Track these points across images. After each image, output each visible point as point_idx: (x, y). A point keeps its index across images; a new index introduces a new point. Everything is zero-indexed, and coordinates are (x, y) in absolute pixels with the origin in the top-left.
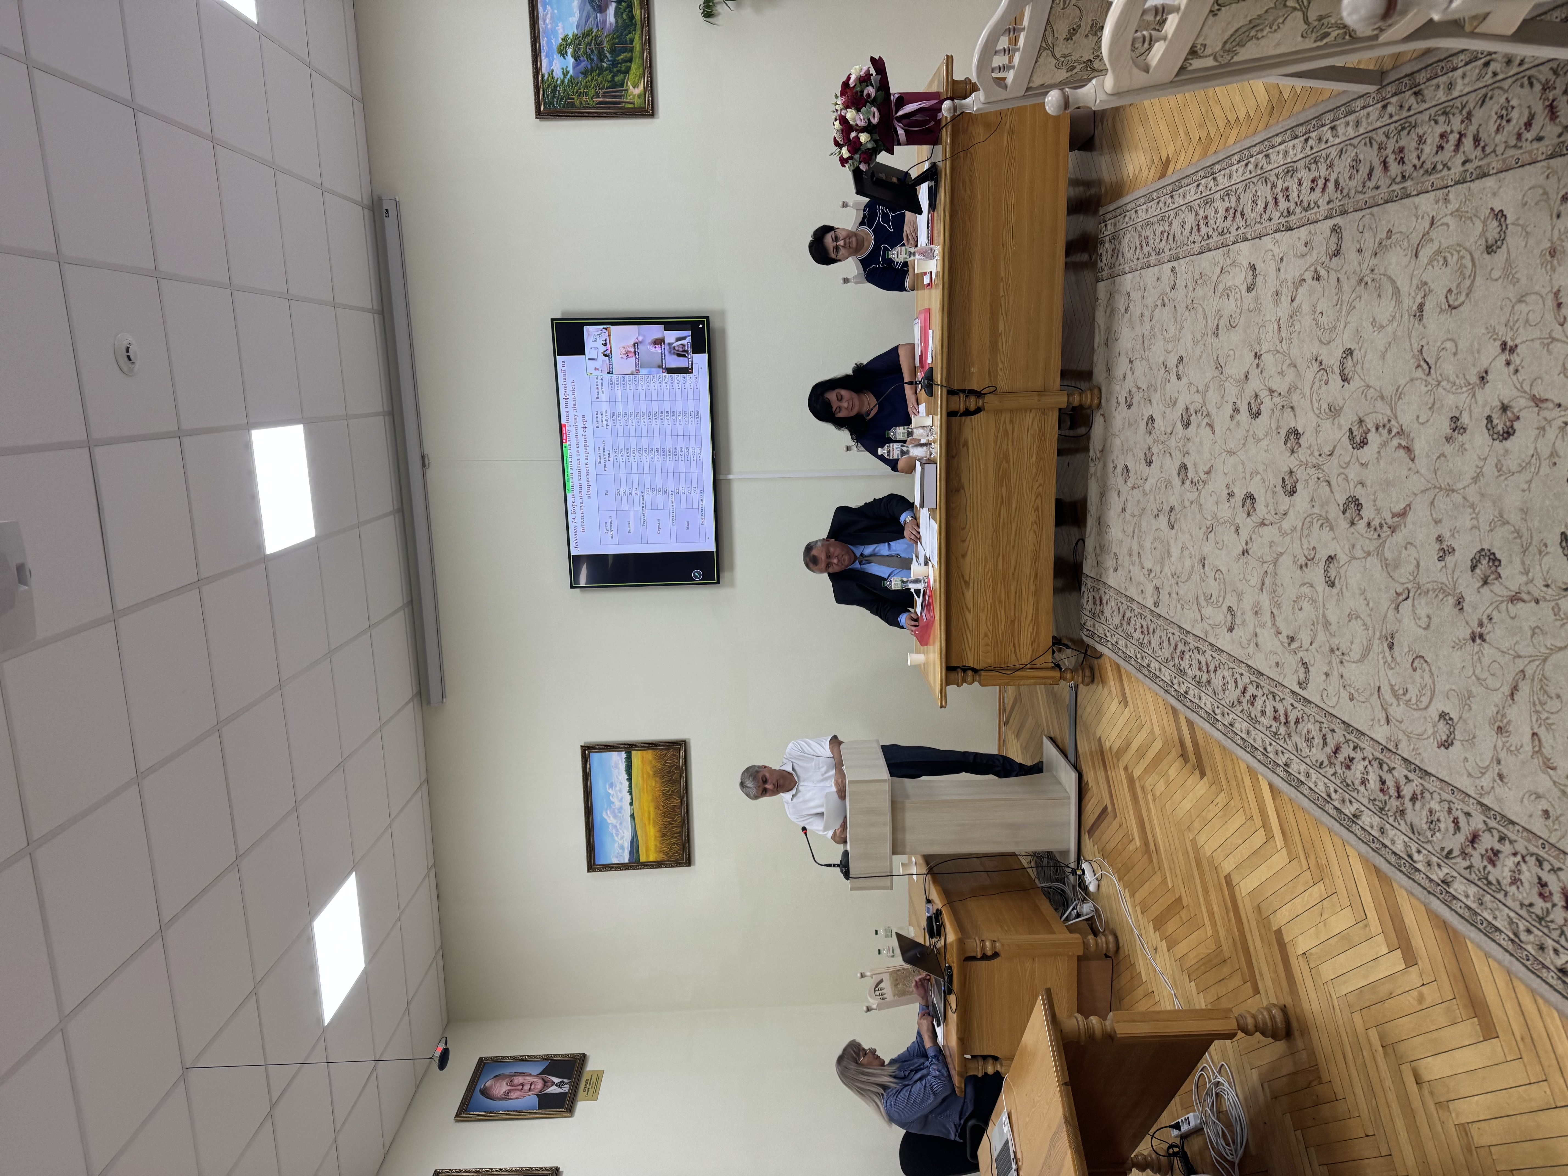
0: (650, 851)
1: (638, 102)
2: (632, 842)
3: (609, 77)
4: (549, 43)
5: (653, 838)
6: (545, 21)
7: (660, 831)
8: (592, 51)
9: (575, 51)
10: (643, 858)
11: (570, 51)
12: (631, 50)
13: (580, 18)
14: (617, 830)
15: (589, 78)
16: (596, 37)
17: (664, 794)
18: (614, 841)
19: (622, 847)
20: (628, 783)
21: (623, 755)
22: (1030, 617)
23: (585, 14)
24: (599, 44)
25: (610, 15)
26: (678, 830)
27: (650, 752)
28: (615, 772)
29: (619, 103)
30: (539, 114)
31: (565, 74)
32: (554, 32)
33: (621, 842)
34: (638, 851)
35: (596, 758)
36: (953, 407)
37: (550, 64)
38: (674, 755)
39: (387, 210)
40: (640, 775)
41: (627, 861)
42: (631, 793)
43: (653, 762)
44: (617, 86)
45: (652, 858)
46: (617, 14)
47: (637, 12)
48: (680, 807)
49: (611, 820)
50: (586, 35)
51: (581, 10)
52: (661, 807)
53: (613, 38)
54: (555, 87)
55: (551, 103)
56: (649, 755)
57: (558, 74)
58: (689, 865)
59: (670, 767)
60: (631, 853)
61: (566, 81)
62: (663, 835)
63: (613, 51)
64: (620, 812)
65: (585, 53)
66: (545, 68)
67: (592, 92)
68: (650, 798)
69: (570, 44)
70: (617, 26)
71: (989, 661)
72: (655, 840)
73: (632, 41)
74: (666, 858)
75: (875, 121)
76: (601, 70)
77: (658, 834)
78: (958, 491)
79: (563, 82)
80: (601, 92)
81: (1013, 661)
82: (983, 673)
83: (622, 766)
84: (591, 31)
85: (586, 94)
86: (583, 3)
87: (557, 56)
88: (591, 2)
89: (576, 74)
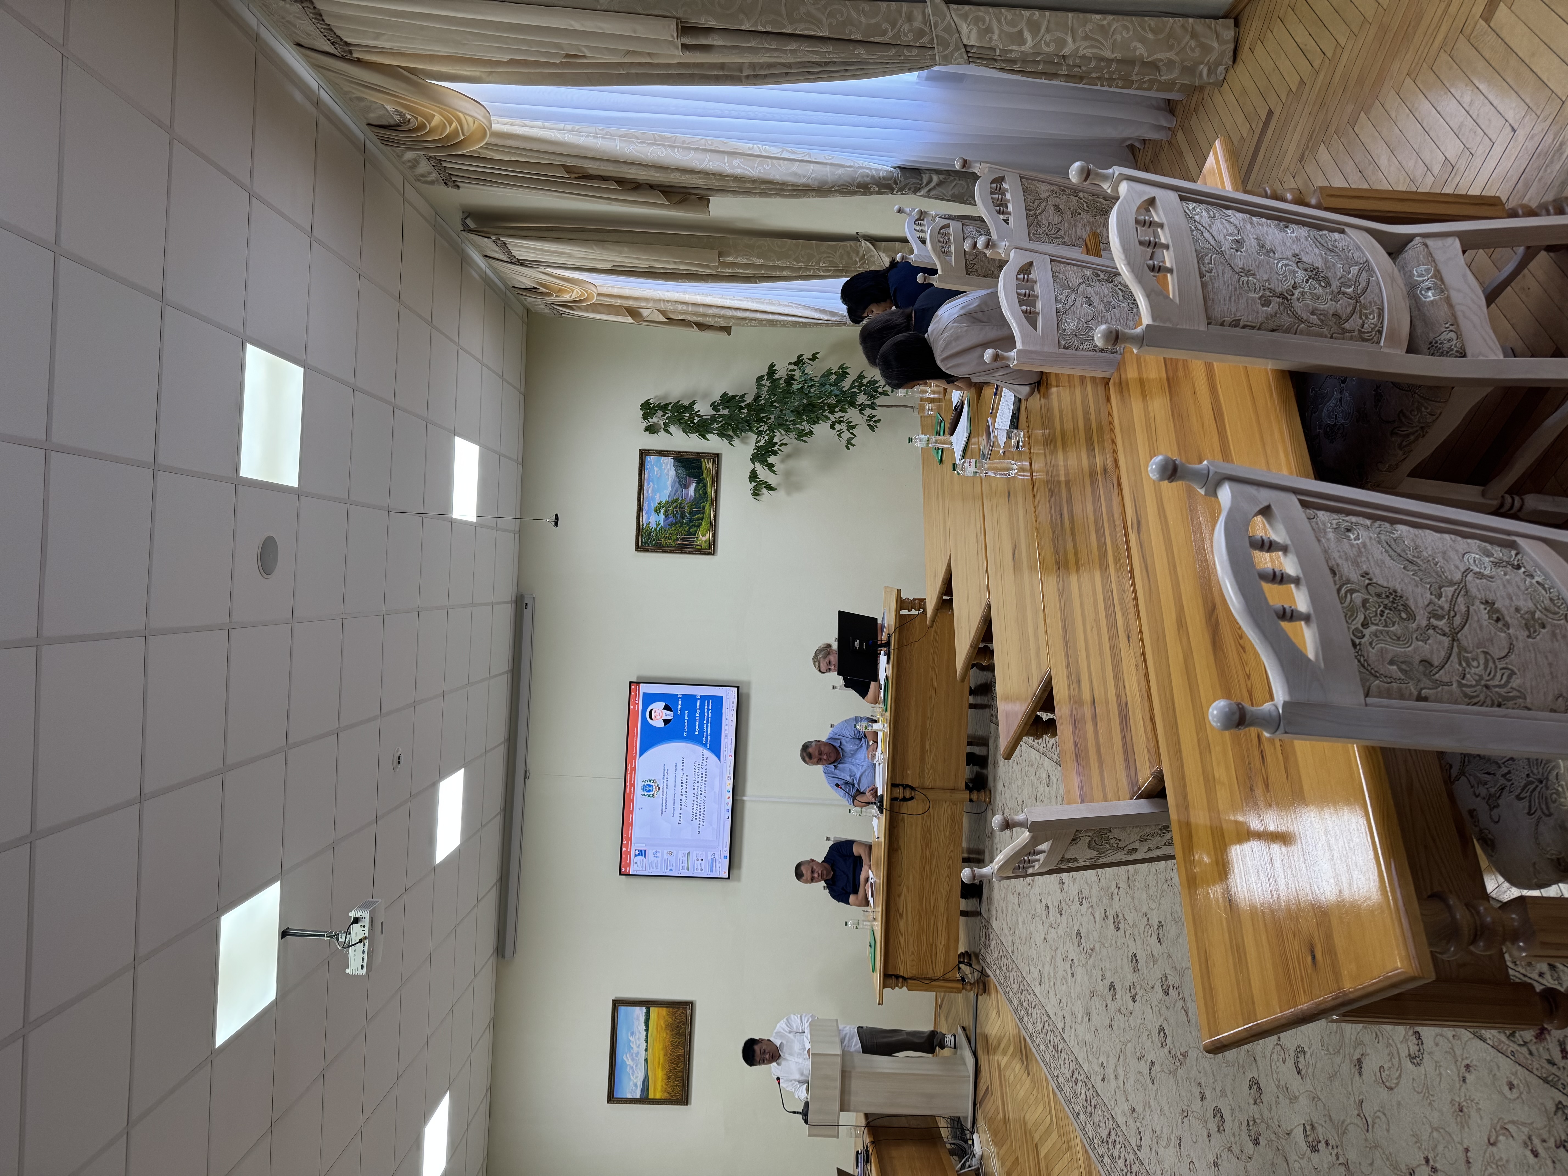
0: (657, 1091)
2: (644, 1082)
3: (687, 529)
4: (649, 505)
5: (660, 1080)
6: (648, 491)
7: (666, 1075)
8: (677, 512)
9: (666, 511)
10: (651, 1096)
11: (662, 511)
12: (703, 513)
13: (671, 491)
14: (633, 1071)
15: (673, 528)
16: (681, 503)
17: (672, 1044)
18: (630, 1079)
19: (636, 1085)
20: (645, 1033)
21: (644, 1009)
22: (943, 943)
23: (675, 489)
24: (682, 508)
25: (691, 491)
26: (681, 1074)
27: (665, 1009)
28: (636, 1023)
29: (692, 545)
30: (637, 549)
31: (658, 524)
32: (653, 499)
33: (635, 1081)
34: (648, 1089)
35: (623, 1010)
36: (895, 795)
37: (649, 518)
38: (683, 1013)
39: (527, 604)
40: (655, 1027)
41: (638, 1097)
42: (647, 1042)
43: (666, 1017)
44: (691, 534)
45: (658, 1096)
46: (695, 490)
47: (709, 490)
48: (684, 1056)
49: (629, 1062)
52: (669, 1055)
53: (692, 505)
54: (650, 532)
56: (664, 1011)
57: (653, 525)
58: (687, 1105)
59: (679, 1023)
60: (642, 1090)
61: (658, 529)
62: (669, 1078)
64: (637, 1056)
65: (672, 513)
66: (644, 521)
68: (661, 1047)
69: (663, 507)
70: (695, 498)
71: (914, 972)
72: (662, 1081)
73: (704, 508)
74: (669, 1097)
76: (682, 524)
77: (665, 1077)
78: (897, 850)
79: (655, 530)
81: (931, 974)
82: (909, 981)
83: (642, 1019)
84: (677, 500)
86: (674, 482)
87: (653, 513)
88: (680, 482)
89: (664, 525)
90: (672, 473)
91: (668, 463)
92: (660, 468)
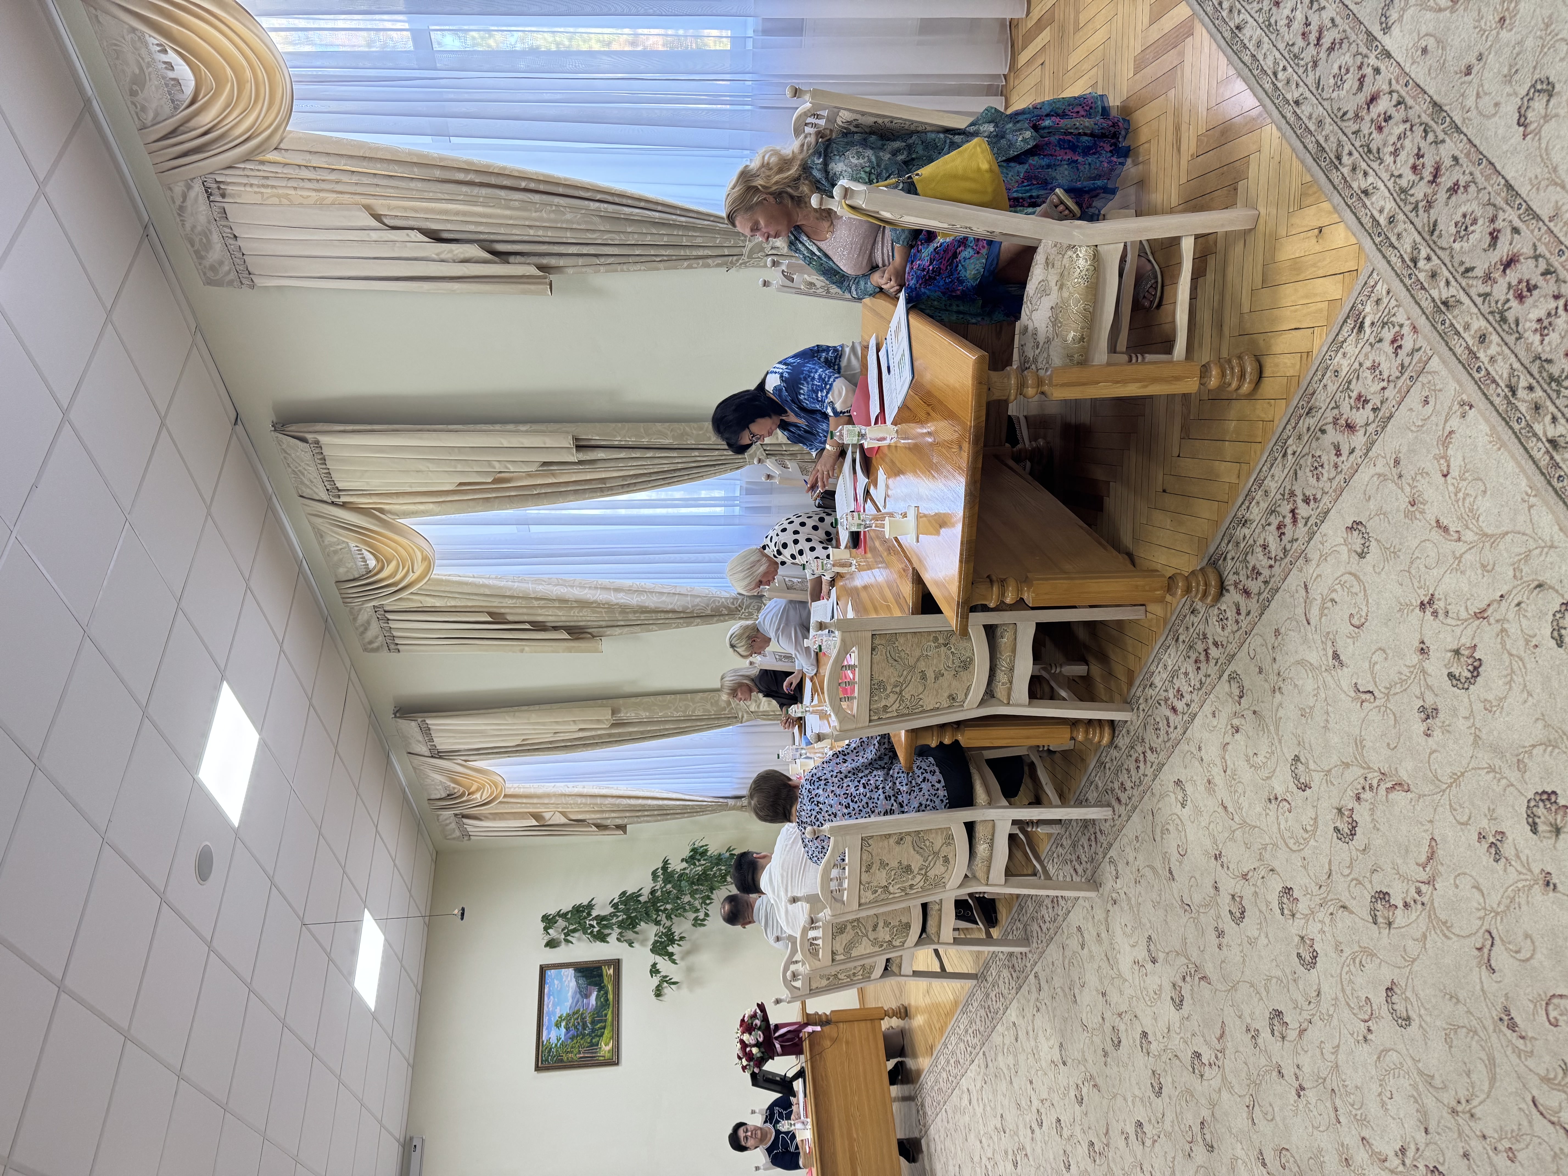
1: (607, 1055)
4: (549, 1020)
6: (548, 1007)
12: (605, 1021)
24: (583, 1019)
32: (554, 1013)
37: (549, 1033)
39: (415, 1146)
44: (594, 1045)
46: (597, 998)
47: (610, 997)
50: (574, 1014)
51: (573, 998)
55: (547, 1060)
57: (553, 1040)
63: (593, 1023)
66: (544, 1037)
67: (576, 1051)
73: (606, 1015)
75: (761, 1040)
76: (584, 1035)
80: (582, 1050)
84: (578, 1011)
85: (572, 1052)
86: (575, 993)
87: (554, 1029)
88: (580, 992)
89: (566, 1040)
90: (573, 984)
91: (569, 974)
92: (561, 980)
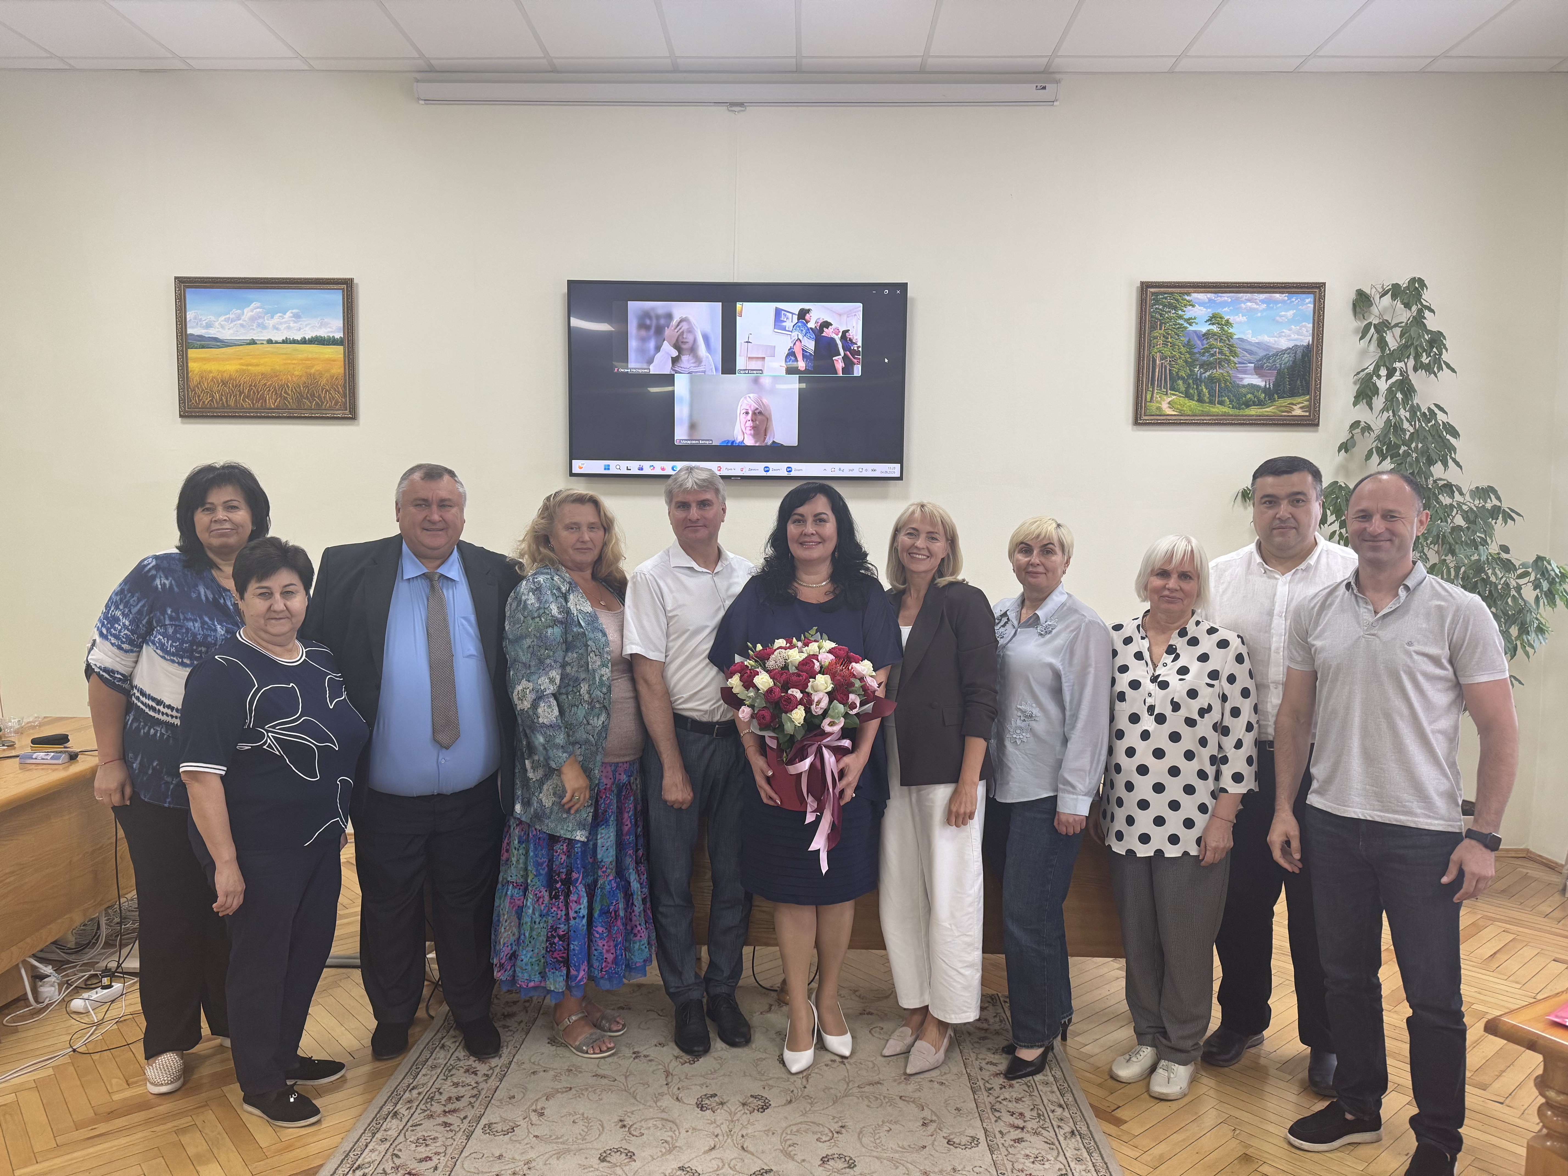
0: (201, 363)
1: (1153, 406)
2: (216, 339)
3: (1182, 374)
5: (221, 368)
8: (1213, 355)
9: (1214, 334)
10: (192, 353)
11: (1215, 328)
12: (1211, 402)
13: (1250, 343)
15: (1183, 350)
16: (1229, 361)
17: (282, 386)
21: (339, 335)
23: (1254, 349)
24: (1220, 363)
25: (1252, 379)
27: (342, 371)
29: (1153, 384)
30: (1145, 287)
31: (1190, 321)
34: (203, 347)
38: (337, 403)
39: (1044, 88)
40: (310, 356)
42: (284, 342)
45: (192, 365)
48: (264, 408)
50: (1231, 349)
51: (1259, 344)
52: (263, 382)
53: (1226, 381)
54: (1175, 308)
55: (1157, 302)
56: (338, 369)
57: (1189, 312)
58: (182, 416)
59: (319, 396)
60: (201, 337)
61: (1181, 322)
62: (224, 383)
63: (1211, 380)
65: (1211, 347)
67: (1167, 352)
68: (278, 368)
69: (1222, 329)
70: (1238, 386)
72: (219, 371)
73: (1221, 403)
74: (192, 384)
76: (1191, 365)
77: (226, 376)
79: (1180, 317)
80: (1166, 363)
84: (1235, 354)
85: (1165, 344)
86: (1267, 348)
88: (1268, 357)
89: (1188, 334)
